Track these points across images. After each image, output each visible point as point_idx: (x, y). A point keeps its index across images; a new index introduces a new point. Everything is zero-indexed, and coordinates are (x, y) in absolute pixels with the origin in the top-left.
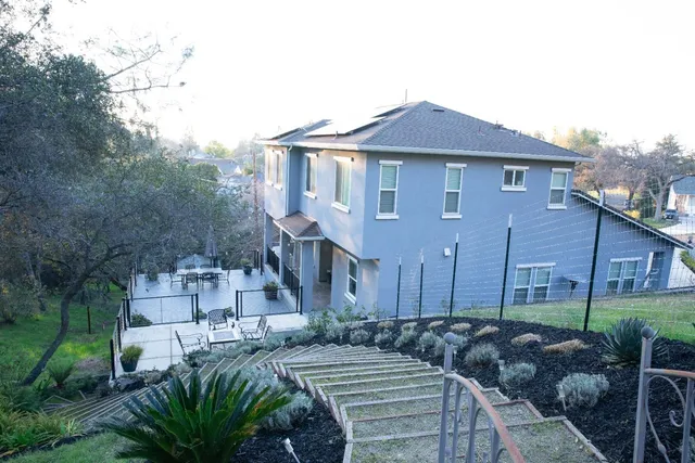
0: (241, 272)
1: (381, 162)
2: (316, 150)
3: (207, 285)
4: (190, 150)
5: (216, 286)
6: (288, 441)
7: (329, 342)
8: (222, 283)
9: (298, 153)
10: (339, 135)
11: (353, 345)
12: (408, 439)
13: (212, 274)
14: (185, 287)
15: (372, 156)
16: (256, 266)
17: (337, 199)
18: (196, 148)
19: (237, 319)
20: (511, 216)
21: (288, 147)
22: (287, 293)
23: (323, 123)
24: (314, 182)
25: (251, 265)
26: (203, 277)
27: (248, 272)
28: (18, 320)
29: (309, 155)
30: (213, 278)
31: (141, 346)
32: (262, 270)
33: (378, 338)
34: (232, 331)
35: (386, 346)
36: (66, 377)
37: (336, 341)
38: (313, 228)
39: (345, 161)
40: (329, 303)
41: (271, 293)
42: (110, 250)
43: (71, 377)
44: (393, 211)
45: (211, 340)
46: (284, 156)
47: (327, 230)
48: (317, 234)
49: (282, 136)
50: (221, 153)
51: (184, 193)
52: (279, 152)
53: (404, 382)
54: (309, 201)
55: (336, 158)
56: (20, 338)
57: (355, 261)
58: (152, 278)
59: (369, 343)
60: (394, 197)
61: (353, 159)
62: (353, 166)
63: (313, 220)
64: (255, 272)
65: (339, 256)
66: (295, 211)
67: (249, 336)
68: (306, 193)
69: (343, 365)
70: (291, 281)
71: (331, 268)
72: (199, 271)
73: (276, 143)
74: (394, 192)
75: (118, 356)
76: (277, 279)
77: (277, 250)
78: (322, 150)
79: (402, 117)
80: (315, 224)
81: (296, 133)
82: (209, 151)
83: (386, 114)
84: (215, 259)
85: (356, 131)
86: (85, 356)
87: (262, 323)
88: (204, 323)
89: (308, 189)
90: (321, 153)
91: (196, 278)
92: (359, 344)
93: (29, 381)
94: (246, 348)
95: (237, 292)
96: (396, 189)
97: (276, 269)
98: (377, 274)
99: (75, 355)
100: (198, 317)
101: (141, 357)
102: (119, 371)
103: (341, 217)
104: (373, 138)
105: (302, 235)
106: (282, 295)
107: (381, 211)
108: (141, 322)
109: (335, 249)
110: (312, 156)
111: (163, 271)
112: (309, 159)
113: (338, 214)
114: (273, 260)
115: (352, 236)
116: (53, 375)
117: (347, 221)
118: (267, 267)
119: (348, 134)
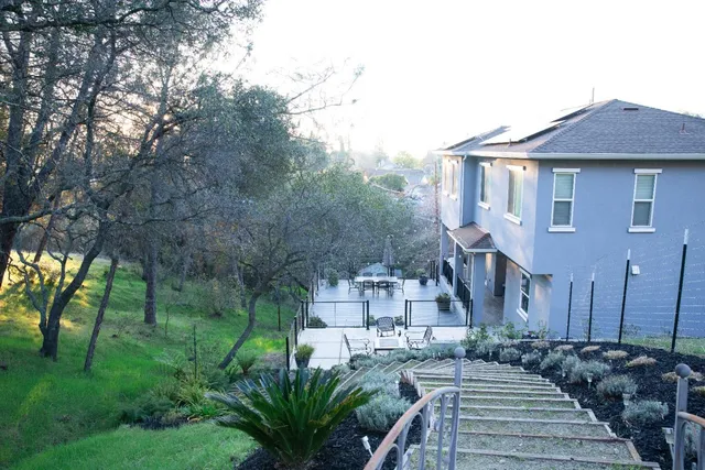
0: (416, 282)
1: (554, 170)
2: (490, 159)
3: (383, 293)
4: (379, 161)
5: (391, 295)
6: (366, 439)
7: (479, 358)
8: (397, 293)
9: (473, 162)
10: (512, 143)
11: (500, 363)
12: (469, 454)
13: (387, 282)
14: (362, 294)
15: (545, 164)
16: (432, 277)
17: (510, 210)
18: (385, 159)
19: (406, 328)
20: (687, 231)
21: (463, 157)
22: (459, 305)
23: (501, 130)
24: (489, 191)
25: (427, 275)
26: (379, 285)
27: (423, 283)
28: (224, 314)
29: (483, 164)
30: (388, 286)
31: (313, 346)
32: (438, 281)
33: (526, 358)
34: (398, 340)
35: (532, 367)
36: (251, 365)
37: (485, 357)
38: (486, 240)
39: (517, 169)
40: (501, 318)
41: (444, 304)
42: (289, 256)
43: (254, 366)
44: (568, 223)
45: (378, 347)
46: (459, 166)
47: (499, 242)
48: (489, 246)
49: (457, 145)
50: (408, 164)
51: (353, 205)
52: (454, 162)
53: (517, 403)
54: (483, 212)
55: (510, 167)
56: (225, 330)
57: (528, 276)
58: (333, 283)
59: (516, 362)
60: (570, 208)
61: (525, 168)
62: (526, 175)
63: (485, 230)
64: (430, 282)
65: (513, 269)
66: (469, 222)
67: (414, 346)
68: (480, 204)
69: (471, 380)
70: (462, 293)
71: (504, 283)
72: (376, 279)
73: (450, 153)
74: (569, 203)
75: (294, 351)
76: (451, 291)
77: (452, 262)
78: (495, 158)
79: (583, 121)
80: (488, 235)
81: (472, 142)
82: (398, 162)
83: (567, 118)
84: (392, 268)
85: (530, 138)
86: (271, 351)
87: (428, 334)
88: (373, 329)
89: (482, 200)
90: (495, 162)
91: (372, 285)
92: (506, 363)
93: (223, 366)
94: (401, 356)
95: (407, 301)
96: (573, 200)
97: (450, 281)
98: (550, 291)
99: (263, 348)
100: (369, 323)
101: (312, 356)
102: (293, 366)
103: (512, 228)
104: (546, 144)
105: (473, 246)
106: (454, 307)
107: (554, 224)
108: (317, 324)
109: (508, 262)
110: (486, 165)
111: (343, 278)
112: (483, 168)
113: (510, 225)
114: (448, 272)
115: (523, 249)
116: (240, 363)
117: (519, 233)
118: (443, 279)
119: (521, 142)
